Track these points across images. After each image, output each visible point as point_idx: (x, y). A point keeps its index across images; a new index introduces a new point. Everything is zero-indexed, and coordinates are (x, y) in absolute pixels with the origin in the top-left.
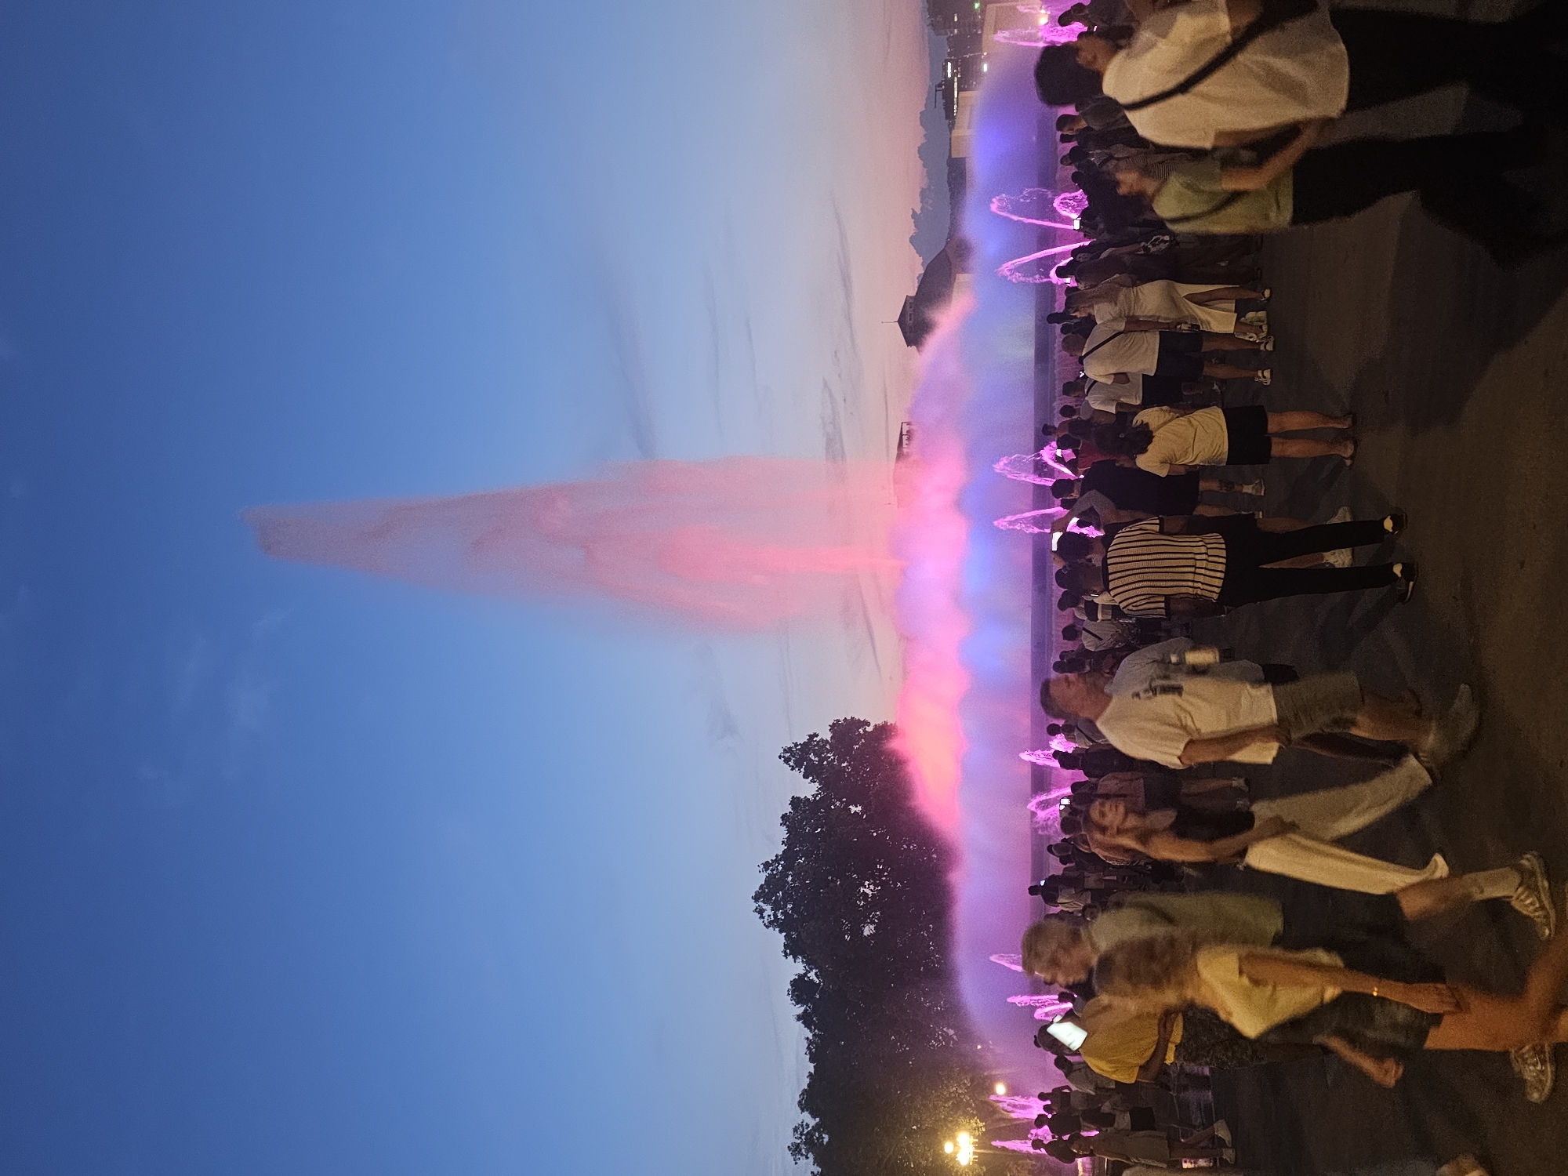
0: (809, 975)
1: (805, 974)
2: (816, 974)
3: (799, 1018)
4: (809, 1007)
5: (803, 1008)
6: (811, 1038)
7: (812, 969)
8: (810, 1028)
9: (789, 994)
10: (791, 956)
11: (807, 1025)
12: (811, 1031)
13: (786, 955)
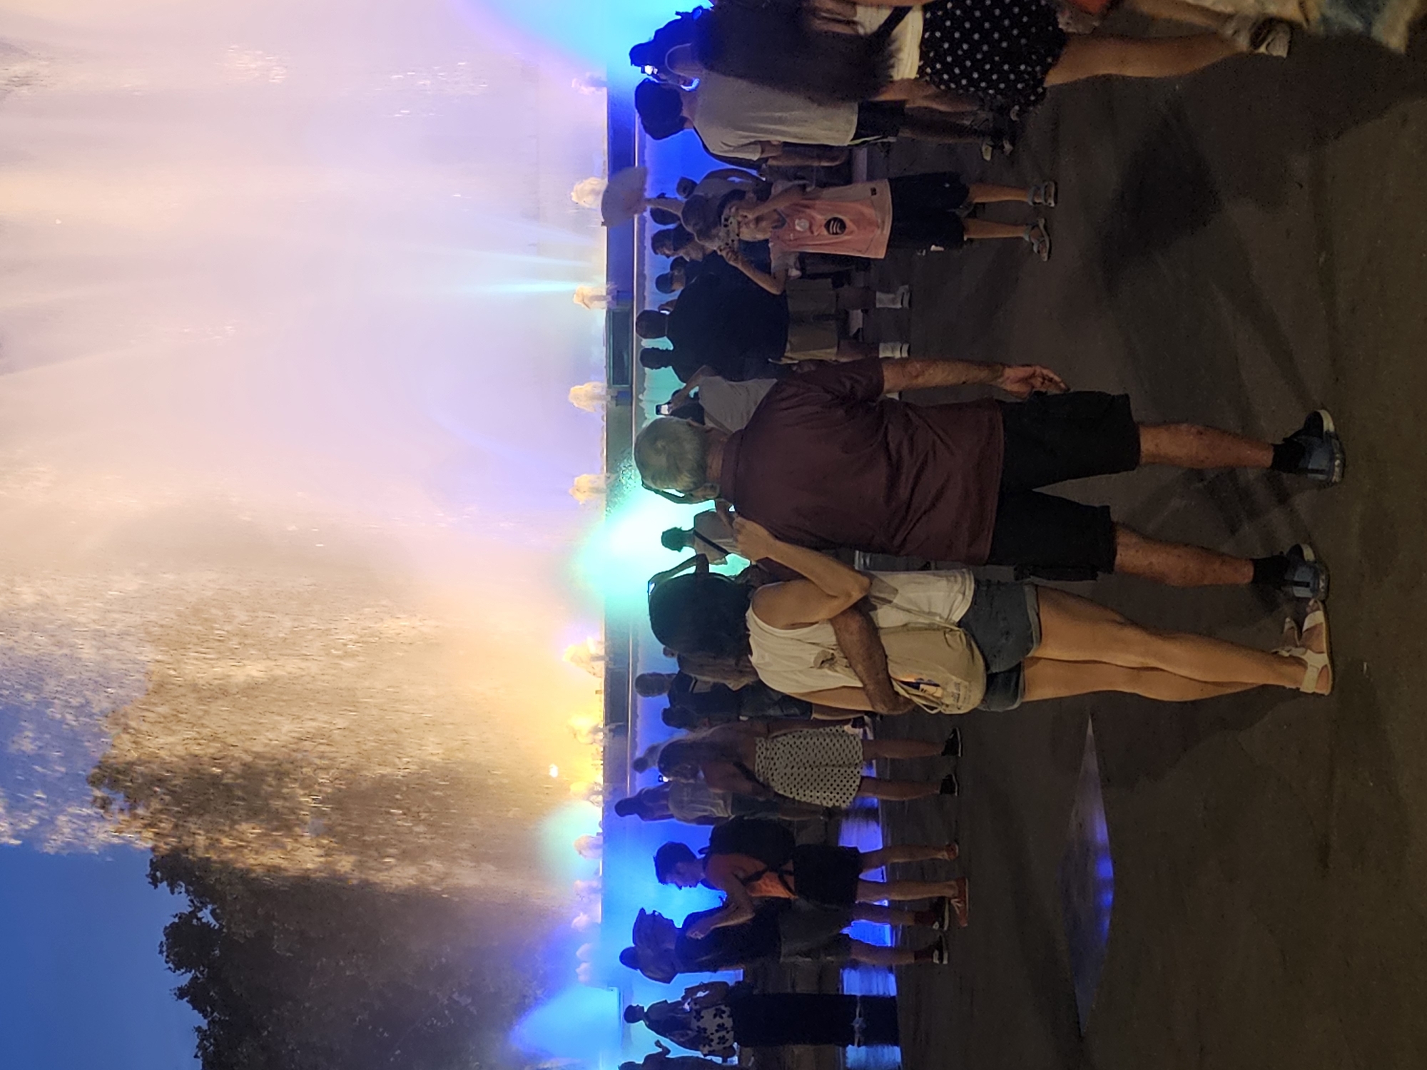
0: (200, 915)
1: (193, 914)
2: (213, 912)
3: (181, 993)
4: (201, 973)
5: (189, 976)
6: (205, 1027)
7: (204, 905)
8: (203, 1011)
9: (161, 952)
10: (165, 883)
11: (196, 1004)
12: (205, 1017)
13: (155, 882)
